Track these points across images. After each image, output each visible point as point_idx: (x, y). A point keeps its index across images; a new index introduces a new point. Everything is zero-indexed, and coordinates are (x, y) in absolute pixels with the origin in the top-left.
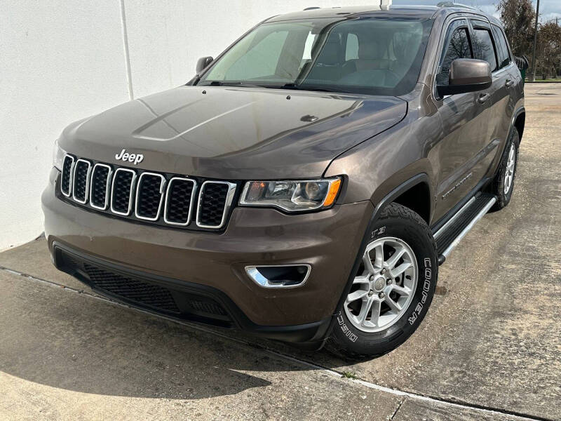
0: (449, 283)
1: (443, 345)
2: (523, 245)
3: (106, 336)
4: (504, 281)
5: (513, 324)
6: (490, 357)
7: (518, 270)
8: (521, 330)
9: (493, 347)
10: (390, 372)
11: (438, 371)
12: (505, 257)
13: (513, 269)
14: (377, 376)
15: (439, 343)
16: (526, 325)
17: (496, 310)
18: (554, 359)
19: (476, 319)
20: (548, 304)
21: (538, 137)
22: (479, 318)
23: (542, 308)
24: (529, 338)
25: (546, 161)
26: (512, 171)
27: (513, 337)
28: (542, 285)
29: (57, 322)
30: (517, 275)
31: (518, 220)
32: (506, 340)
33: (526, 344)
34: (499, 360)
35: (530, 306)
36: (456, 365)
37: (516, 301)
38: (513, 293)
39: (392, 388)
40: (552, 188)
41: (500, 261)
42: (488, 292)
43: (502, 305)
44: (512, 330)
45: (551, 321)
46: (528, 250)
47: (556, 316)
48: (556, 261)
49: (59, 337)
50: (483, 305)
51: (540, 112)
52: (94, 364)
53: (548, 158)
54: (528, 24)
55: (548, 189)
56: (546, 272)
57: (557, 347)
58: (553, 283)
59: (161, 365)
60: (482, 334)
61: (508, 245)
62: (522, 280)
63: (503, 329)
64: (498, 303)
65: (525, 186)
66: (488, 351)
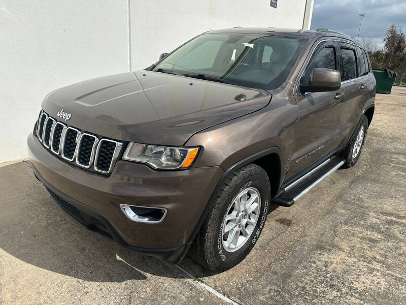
0: (295, 217)
1: (273, 266)
2: (355, 196)
3: (63, 222)
4: (333, 222)
5: (327, 258)
6: (302, 282)
7: (345, 215)
8: (332, 263)
9: (307, 274)
10: (228, 282)
11: (261, 287)
12: (340, 203)
13: (342, 213)
14: (218, 284)
15: (271, 264)
16: (336, 260)
17: (320, 244)
18: (347, 293)
19: (303, 249)
20: (358, 245)
21: (390, 121)
22: (306, 248)
23: (352, 248)
24: (335, 272)
25: (390, 138)
26: (360, 144)
27: (324, 268)
28: (359, 229)
29: (41, 208)
30: (343, 219)
31: (358, 177)
32: (318, 270)
33: (331, 276)
34: (307, 287)
35: (344, 245)
36: (275, 284)
37: (336, 239)
38: (336, 232)
39: (224, 295)
40: (388, 157)
41: (335, 206)
42: (319, 228)
43: (325, 240)
44: (326, 262)
45: (356, 260)
46: (357, 200)
47: (361, 256)
48: (374, 212)
49: (36, 218)
50: (312, 238)
51: (397, 105)
52: (44, 242)
53: (392, 136)
54: (401, 51)
55: (385, 157)
56: (364, 219)
57: (353, 283)
58: (367, 229)
59: (83, 249)
60: (303, 261)
61: (346, 195)
62: (346, 224)
63: (319, 260)
64: (323, 238)
65: (370, 154)
66: (302, 277)
